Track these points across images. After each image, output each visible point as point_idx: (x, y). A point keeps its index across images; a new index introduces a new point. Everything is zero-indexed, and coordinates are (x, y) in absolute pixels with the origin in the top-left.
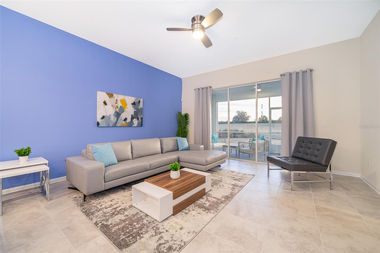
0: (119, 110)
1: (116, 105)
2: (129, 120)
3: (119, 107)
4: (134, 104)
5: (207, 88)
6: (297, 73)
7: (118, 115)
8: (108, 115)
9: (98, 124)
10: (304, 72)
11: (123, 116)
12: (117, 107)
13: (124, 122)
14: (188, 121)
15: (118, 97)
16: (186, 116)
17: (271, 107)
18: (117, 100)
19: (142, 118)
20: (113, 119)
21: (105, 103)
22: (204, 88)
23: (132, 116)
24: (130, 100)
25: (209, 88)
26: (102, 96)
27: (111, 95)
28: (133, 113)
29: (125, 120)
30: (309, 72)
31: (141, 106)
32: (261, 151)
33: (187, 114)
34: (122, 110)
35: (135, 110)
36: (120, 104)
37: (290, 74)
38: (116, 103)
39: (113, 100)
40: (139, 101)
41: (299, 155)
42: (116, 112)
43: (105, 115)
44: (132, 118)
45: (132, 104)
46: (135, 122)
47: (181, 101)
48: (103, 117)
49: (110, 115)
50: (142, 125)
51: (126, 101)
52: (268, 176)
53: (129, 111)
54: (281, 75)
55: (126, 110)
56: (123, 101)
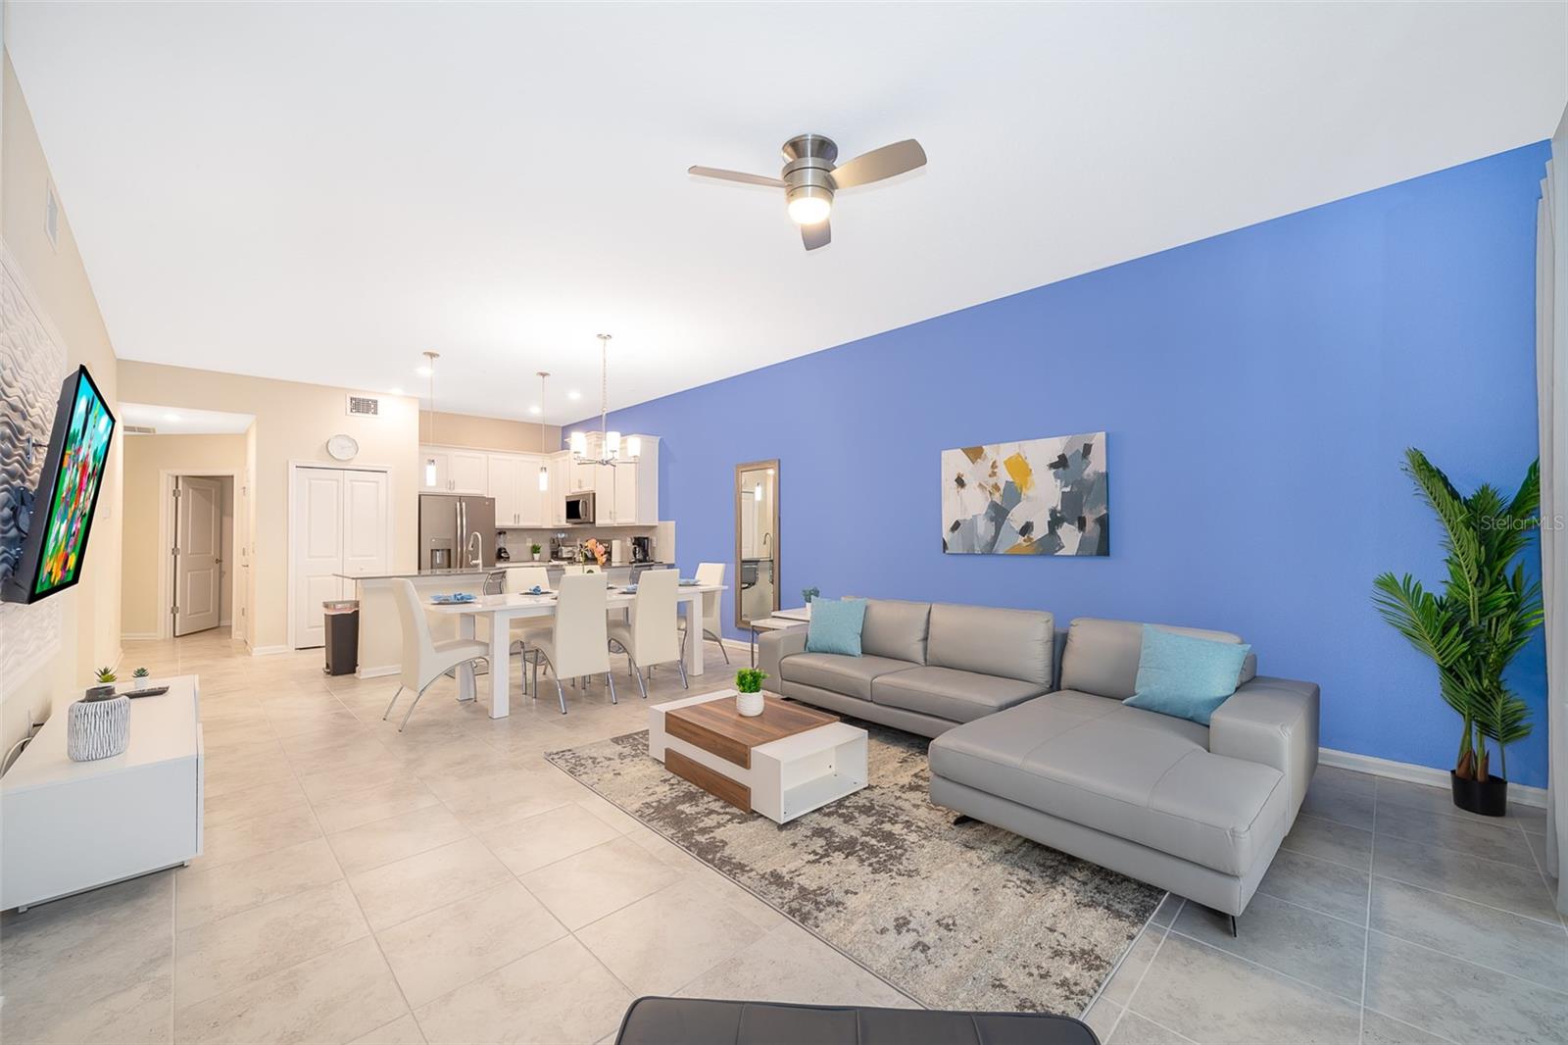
0: (1003, 496)
1: (992, 481)
2: (1040, 531)
3: (1002, 487)
4: (1061, 463)
7: (998, 514)
8: (969, 517)
9: (944, 546)
11: (1017, 517)
12: (996, 487)
13: (1021, 539)
15: (998, 454)
18: (994, 462)
20: (984, 529)
21: (960, 482)
23: (1053, 512)
24: (1042, 451)
26: (954, 461)
27: (975, 454)
28: (1055, 501)
29: (1027, 529)
31: (1097, 463)
34: (1013, 494)
35: (1068, 489)
36: (1004, 476)
38: (993, 474)
39: (984, 466)
40: (1087, 449)
42: (994, 506)
43: (959, 518)
44: (1055, 521)
45: (1053, 466)
46: (1070, 537)
48: (956, 526)
49: (975, 516)
50: (1105, 551)
51: (1029, 461)
53: (1044, 493)
55: (1027, 493)
56: (1019, 466)
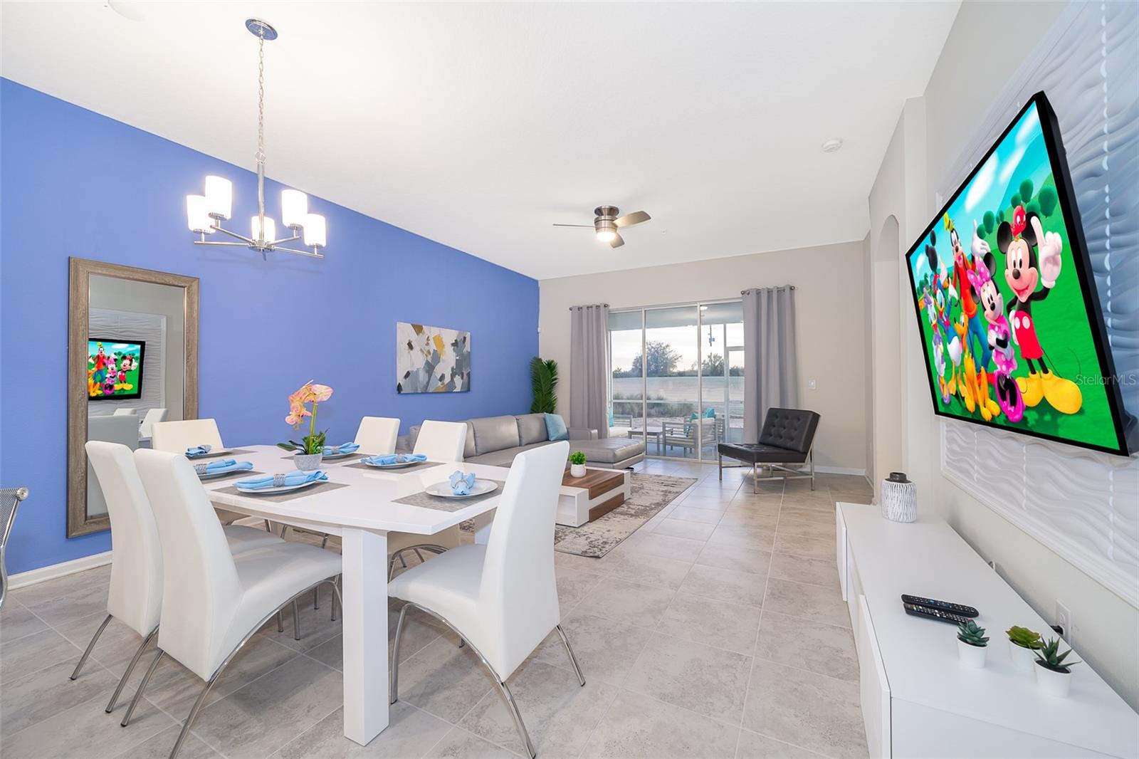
0: (432, 358)
1: (427, 348)
2: (447, 379)
3: (432, 352)
4: (455, 344)
5: (598, 307)
6: (769, 292)
7: (430, 368)
8: (415, 370)
9: (399, 388)
10: (780, 291)
11: (438, 371)
12: (429, 352)
13: (440, 383)
14: (556, 379)
15: (430, 332)
16: (551, 367)
17: (728, 345)
18: (428, 337)
19: (469, 375)
20: (423, 377)
21: (410, 346)
22: (591, 307)
23: (453, 369)
24: (450, 336)
25: (602, 307)
26: (404, 331)
27: (418, 329)
28: (453, 364)
29: (442, 378)
30: (788, 290)
31: (467, 348)
32: (710, 439)
33: (553, 361)
34: (436, 357)
35: (458, 358)
36: (433, 347)
37: (758, 292)
38: (428, 344)
39: (423, 338)
40: (465, 338)
41: (770, 440)
42: (427, 363)
43: (410, 370)
44: (453, 376)
45: (453, 345)
46: (458, 382)
47: (538, 333)
48: (408, 375)
49: (418, 369)
50: (469, 390)
51: (443, 340)
52: (721, 479)
53: (449, 359)
54: (743, 293)
55: (443, 357)
56: (438, 340)
